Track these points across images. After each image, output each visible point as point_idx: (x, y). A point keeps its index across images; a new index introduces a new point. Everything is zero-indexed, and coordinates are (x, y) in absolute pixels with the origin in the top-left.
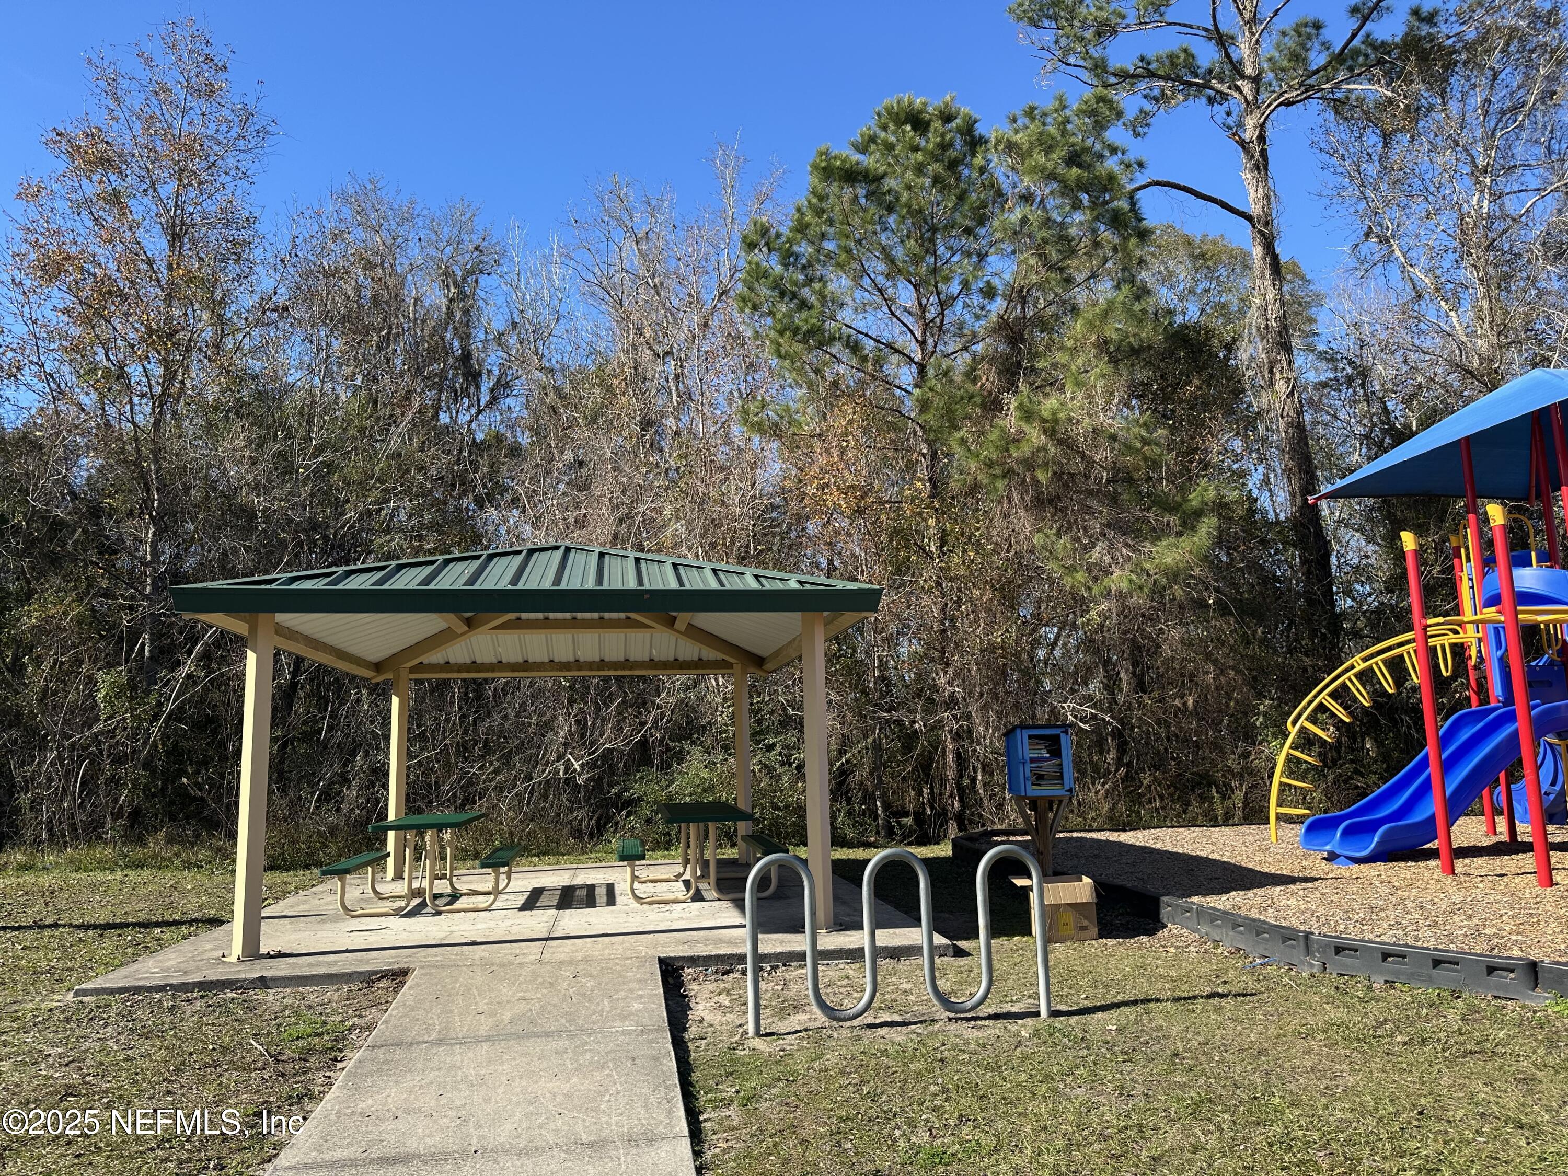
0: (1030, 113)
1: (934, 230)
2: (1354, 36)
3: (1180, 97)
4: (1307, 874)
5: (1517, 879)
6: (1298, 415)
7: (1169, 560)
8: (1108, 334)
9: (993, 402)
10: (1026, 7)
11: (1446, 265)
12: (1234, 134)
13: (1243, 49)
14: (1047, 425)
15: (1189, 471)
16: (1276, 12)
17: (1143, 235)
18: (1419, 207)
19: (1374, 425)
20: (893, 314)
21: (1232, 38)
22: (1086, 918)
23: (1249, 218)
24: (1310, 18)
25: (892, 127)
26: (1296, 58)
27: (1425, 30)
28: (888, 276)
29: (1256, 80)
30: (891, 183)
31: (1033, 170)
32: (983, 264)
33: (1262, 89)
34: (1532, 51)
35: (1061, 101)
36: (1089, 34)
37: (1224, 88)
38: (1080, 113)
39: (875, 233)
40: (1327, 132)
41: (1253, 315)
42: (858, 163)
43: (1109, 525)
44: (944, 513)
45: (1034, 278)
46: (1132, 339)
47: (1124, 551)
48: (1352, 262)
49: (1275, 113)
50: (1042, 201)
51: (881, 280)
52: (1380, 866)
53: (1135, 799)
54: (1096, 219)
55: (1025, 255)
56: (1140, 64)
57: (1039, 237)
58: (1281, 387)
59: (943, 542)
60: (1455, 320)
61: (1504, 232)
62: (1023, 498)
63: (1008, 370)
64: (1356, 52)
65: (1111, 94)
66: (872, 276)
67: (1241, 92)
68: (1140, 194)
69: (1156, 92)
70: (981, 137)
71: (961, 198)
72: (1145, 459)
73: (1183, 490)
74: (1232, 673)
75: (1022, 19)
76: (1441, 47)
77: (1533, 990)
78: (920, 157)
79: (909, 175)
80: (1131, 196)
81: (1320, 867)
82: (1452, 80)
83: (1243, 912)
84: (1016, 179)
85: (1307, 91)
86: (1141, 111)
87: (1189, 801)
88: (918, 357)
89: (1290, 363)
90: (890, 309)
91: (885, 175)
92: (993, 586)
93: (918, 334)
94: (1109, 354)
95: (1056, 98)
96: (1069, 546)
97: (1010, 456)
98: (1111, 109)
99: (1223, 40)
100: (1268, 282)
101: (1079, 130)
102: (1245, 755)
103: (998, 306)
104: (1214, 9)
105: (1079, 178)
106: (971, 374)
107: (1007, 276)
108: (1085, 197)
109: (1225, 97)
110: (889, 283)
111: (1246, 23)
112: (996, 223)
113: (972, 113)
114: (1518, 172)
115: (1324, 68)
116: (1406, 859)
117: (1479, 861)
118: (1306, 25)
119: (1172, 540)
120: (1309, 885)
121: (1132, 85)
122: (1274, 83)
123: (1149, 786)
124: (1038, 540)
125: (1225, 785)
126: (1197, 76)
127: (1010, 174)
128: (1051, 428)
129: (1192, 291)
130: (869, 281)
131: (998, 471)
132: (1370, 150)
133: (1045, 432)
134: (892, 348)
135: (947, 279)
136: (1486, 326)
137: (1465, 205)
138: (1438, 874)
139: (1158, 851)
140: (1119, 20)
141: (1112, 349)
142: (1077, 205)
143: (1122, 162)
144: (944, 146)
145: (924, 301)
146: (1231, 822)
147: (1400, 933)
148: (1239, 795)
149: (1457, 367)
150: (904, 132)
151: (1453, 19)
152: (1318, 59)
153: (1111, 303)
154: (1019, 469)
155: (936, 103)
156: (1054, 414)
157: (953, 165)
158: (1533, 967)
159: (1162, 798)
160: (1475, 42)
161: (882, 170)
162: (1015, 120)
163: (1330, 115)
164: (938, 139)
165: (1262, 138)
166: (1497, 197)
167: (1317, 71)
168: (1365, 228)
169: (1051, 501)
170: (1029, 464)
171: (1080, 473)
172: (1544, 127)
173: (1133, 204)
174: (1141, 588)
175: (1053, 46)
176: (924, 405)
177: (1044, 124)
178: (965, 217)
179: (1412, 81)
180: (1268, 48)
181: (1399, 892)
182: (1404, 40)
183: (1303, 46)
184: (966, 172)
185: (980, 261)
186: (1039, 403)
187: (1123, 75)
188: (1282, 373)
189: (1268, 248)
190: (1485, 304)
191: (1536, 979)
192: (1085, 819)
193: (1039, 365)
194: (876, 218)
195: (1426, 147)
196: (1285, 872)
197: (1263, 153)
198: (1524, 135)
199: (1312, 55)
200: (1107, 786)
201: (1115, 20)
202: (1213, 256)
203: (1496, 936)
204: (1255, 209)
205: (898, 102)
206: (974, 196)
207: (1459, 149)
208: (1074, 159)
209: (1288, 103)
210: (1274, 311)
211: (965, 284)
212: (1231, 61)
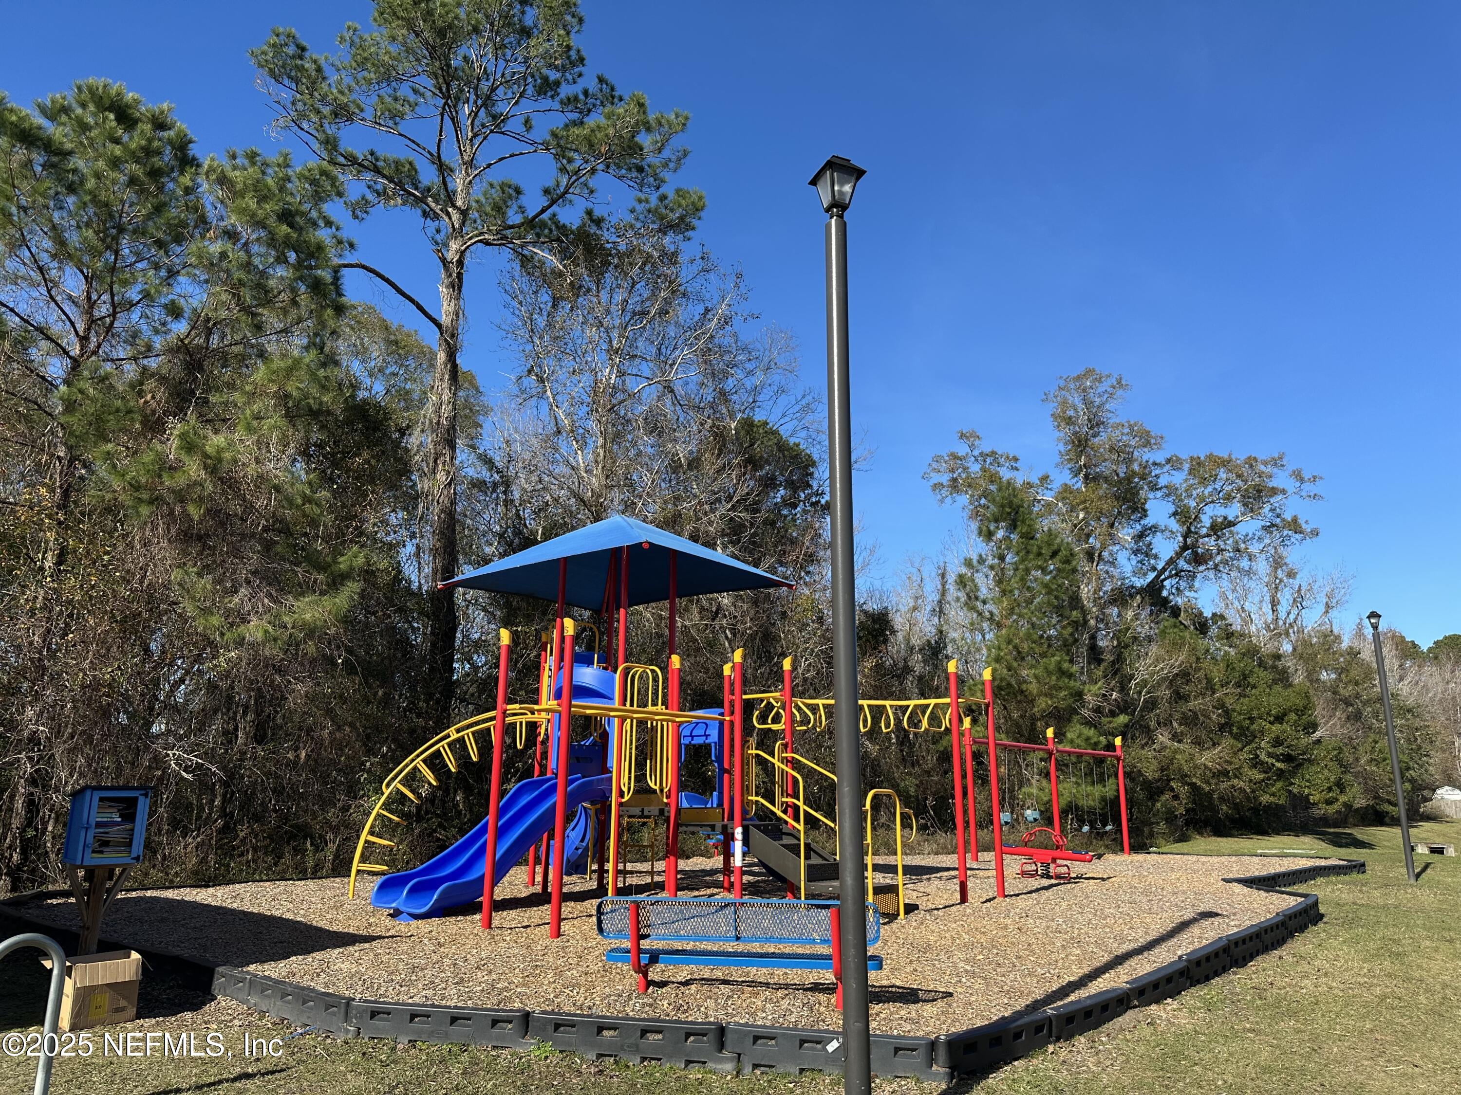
0: (252, 157)
1: (121, 230)
2: (543, 211)
3: (400, 201)
4: (371, 932)
5: (538, 929)
6: (452, 504)
7: (308, 616)
8: (289, 388)
9: (156, 422)
10: (268, 58)
11: (581, 414)
12: (439, 251)
13: (458, 182)
14: (209, 461)
15: (344, 535)
16: (489, 166)
17: (340, 310)
18: (569, 363)
19: (508, 527)
20: (51, 297)
21: (451, 171)
22: (124, 998)
23: (439, 326)
24: (514, 182)
25: (92, 107)
26: (499, 209)
27: (593, 229)
28: (54, 257)
29: (464, 213)
30: (78, 162)
31: (242, 211)
32: (171, 281)
33: (468, 223)
34: (659, 276)
35: (285, 158)
36: (326, 111)
37: (437, 209)
38: (301, 177)
39: (47, 207)
40: (513, 278)
41: (429, 410)
42: (40, 128)
43: (255, 573)
44: (68, 528)
45: (223, 314)
46: (311, 401)
47: (266, 601)
48: (516, 391)
49: (475, 246)
50: (246, 244)
51: (45, 258)
52: (435, 921)
53: (226, 851)
54: (301, 278)
55: (218, 289)
56: (369, 157)
57: (236, 276)
58: (441, 476)
59: (60, 560)
60: (580, 458)
61: (622, 402)
62: (168, 529)
63: (178, 395)
64: (543, 225)
65: (336, 172)
66: (33, 250)
67: (450, 218)
68: (345, 271)
69: (379, 187)
70: (194, 159)
71: (159, 209)
72: (305, 515)
73: (337, 552)
74: (347, 729)
75: (262, 66)
76: (602, 248)
77: (523, 1038)
78: (118, 151)
79: (101, 164)
80: (336, 270)
81: (382, 923)
82: (606, 275)
83: (296, 979)
84: (224, 213)
85: (502, 239)
86: (363, 198)
87: (283, 854)
88: (75, 351)
89: (452, 458)
90: (49, 291)
91: (70, 153)
92: (113, 616)
93: (81, 327)
94: (288, 409)
95: (281, 154)
96: (209, 587)
97: (162, 483)
98: (333, 185)
99: (444, 170)
100: (446, 385)
101: (299, 191)
102: (345, 809)
103: (181, 327)
104: (440, 140)
105: (287, 236)
106: (137, 387)
107: (195, 303)
108: (292, 256)
109: (437, 217)
110: (55, 264)
111: (465, 164)
112: (193, 247)
113: (189, 132)
114: (638, 360)
115: (519, 226)
116: (456, 914)
117: (513, 913)
118: (510, 187)
119: (314, 597)
120: (367, 945)
121: (359, 172)
122: (479, 221)
123: (245, 838)
124: (176, 575)
125: (321, 836)
126: (416, 189)
127: (219, 206)
128: (212, 466)
129: (381, 370)
130: (27, 253)
131: (145, 496)
132: (542, 306)
133: (206, 467)
134: (42, 333)
135: (125, 283)
136: (600, 467)
137: (599, 374)
138: (478, 929)
139: (233, 912)
140: (357, 111)
141: (290, 404)
142: (281, 259)
143: (335, 237)
144: (148, 151)
145: (94, 296)
146: (319, 874)
147: (430, 993)
148: (332, 847)
149: (576, 495)
150: (105, 119)
151: (613, 230)
152: (514, 218)
153: (297, 362)
154: (170, 499)
155: (150, 105)
156: (218, 452)
157: (155, 174)
158: (526, 1016)
159: (255, 849)
160: (624, 254)
161: (69, 146)
162: (234, 157)
163: (517, 265)
164: (143, 142)
165: (460, 263)
166: (621, 374)
167: (512, 227)
168: (529, 366)
169: (200, 538)
170: (181, 496)
171: (236, 515)
172: (659, 334)
173: (336, 279)
174: (275, 640)
175: (290, 105)
176: (70, 406)
177: (264, 173)
178: (158, 229)
179: (578, 265)
180: (477, 192)
181: (442, 949)
182: (579, 228)
183: (505, 202)
184: (171, 185)
185: (169, 277)
186: (205, 437)
187: (352, 160)
188: (444, 465)
189: (451, 356)
190: (601, 452)
191: (527, 1027)
192: (167, 874)
193: (214, 398)
194: (52, 192)
195: (581, 318)
196: (351, 931)
197: (460, 275)
198: (645, 334)
199: (510, 212)
200: (199, 839)
201: (353, 108)
202: (405, 346)
203: (506, 989)
204: (445, 320)
205: (105, 86)
206: (174, 212)
207: (602, 329)
208: (287, 216)
209: (487, 243)
210: (446, 411)
211: (146, 295)
212: (446, 189)
